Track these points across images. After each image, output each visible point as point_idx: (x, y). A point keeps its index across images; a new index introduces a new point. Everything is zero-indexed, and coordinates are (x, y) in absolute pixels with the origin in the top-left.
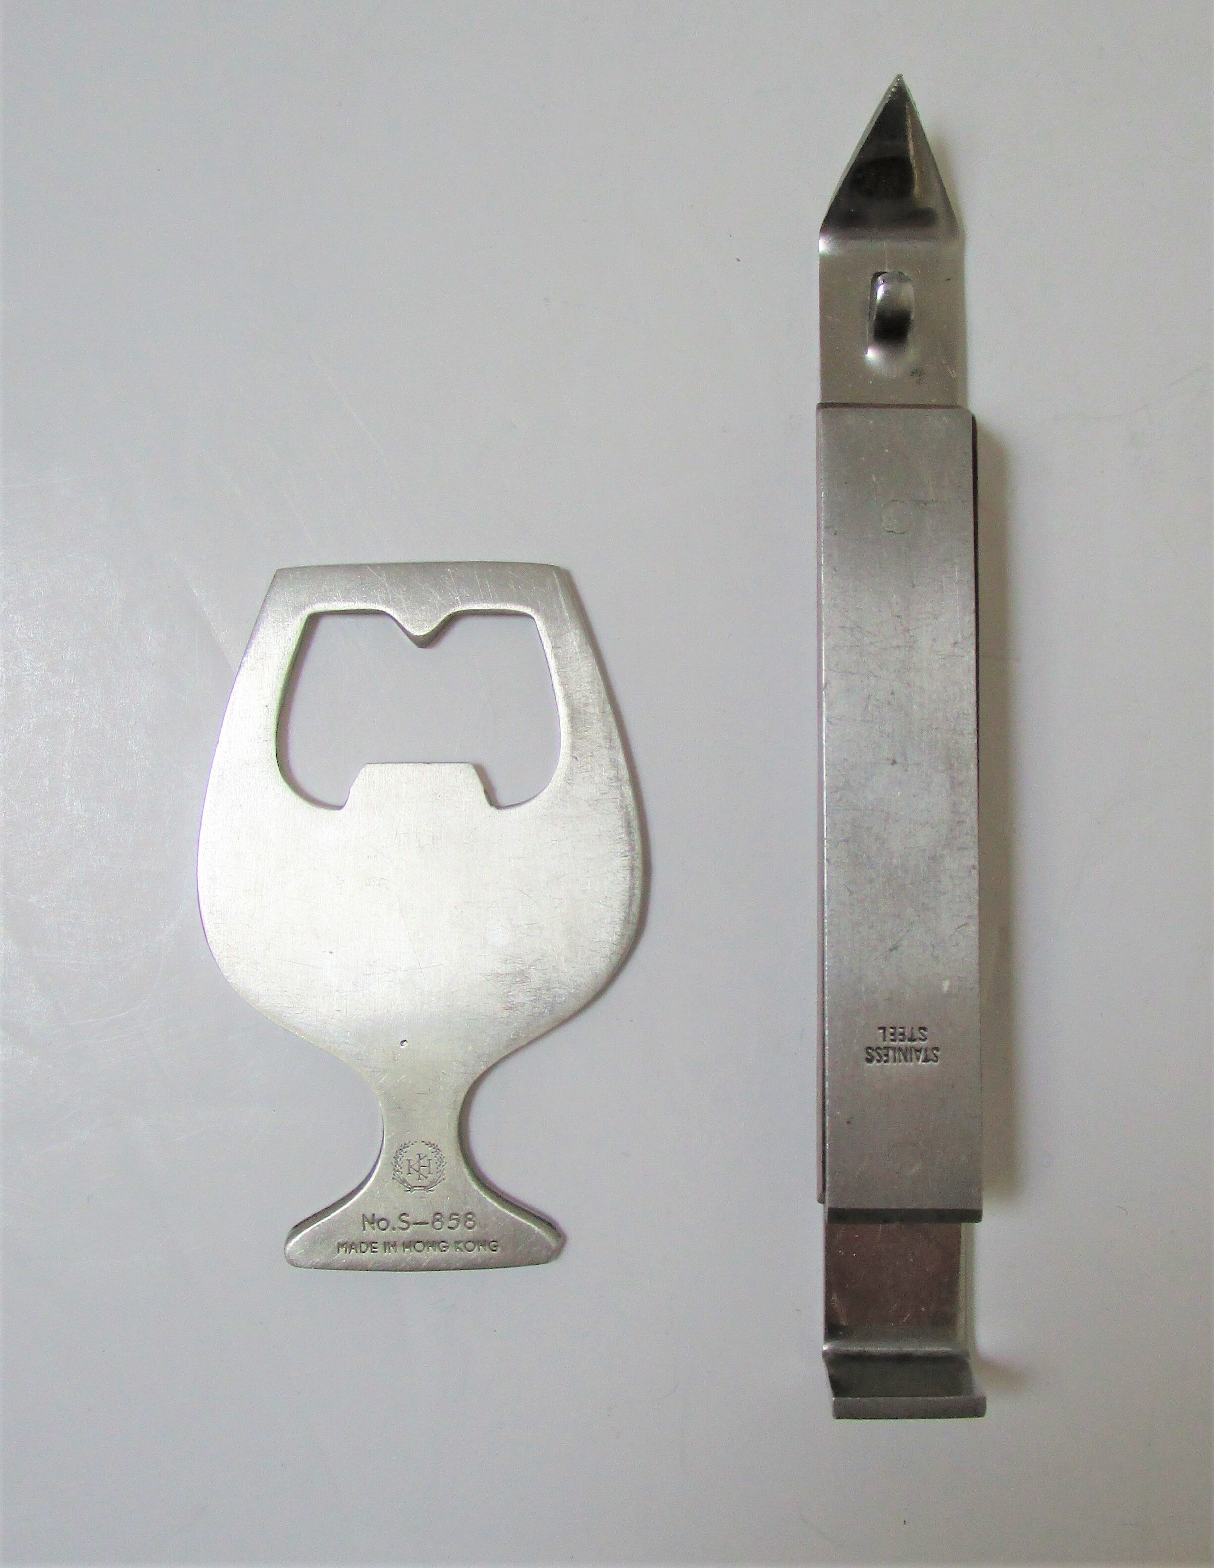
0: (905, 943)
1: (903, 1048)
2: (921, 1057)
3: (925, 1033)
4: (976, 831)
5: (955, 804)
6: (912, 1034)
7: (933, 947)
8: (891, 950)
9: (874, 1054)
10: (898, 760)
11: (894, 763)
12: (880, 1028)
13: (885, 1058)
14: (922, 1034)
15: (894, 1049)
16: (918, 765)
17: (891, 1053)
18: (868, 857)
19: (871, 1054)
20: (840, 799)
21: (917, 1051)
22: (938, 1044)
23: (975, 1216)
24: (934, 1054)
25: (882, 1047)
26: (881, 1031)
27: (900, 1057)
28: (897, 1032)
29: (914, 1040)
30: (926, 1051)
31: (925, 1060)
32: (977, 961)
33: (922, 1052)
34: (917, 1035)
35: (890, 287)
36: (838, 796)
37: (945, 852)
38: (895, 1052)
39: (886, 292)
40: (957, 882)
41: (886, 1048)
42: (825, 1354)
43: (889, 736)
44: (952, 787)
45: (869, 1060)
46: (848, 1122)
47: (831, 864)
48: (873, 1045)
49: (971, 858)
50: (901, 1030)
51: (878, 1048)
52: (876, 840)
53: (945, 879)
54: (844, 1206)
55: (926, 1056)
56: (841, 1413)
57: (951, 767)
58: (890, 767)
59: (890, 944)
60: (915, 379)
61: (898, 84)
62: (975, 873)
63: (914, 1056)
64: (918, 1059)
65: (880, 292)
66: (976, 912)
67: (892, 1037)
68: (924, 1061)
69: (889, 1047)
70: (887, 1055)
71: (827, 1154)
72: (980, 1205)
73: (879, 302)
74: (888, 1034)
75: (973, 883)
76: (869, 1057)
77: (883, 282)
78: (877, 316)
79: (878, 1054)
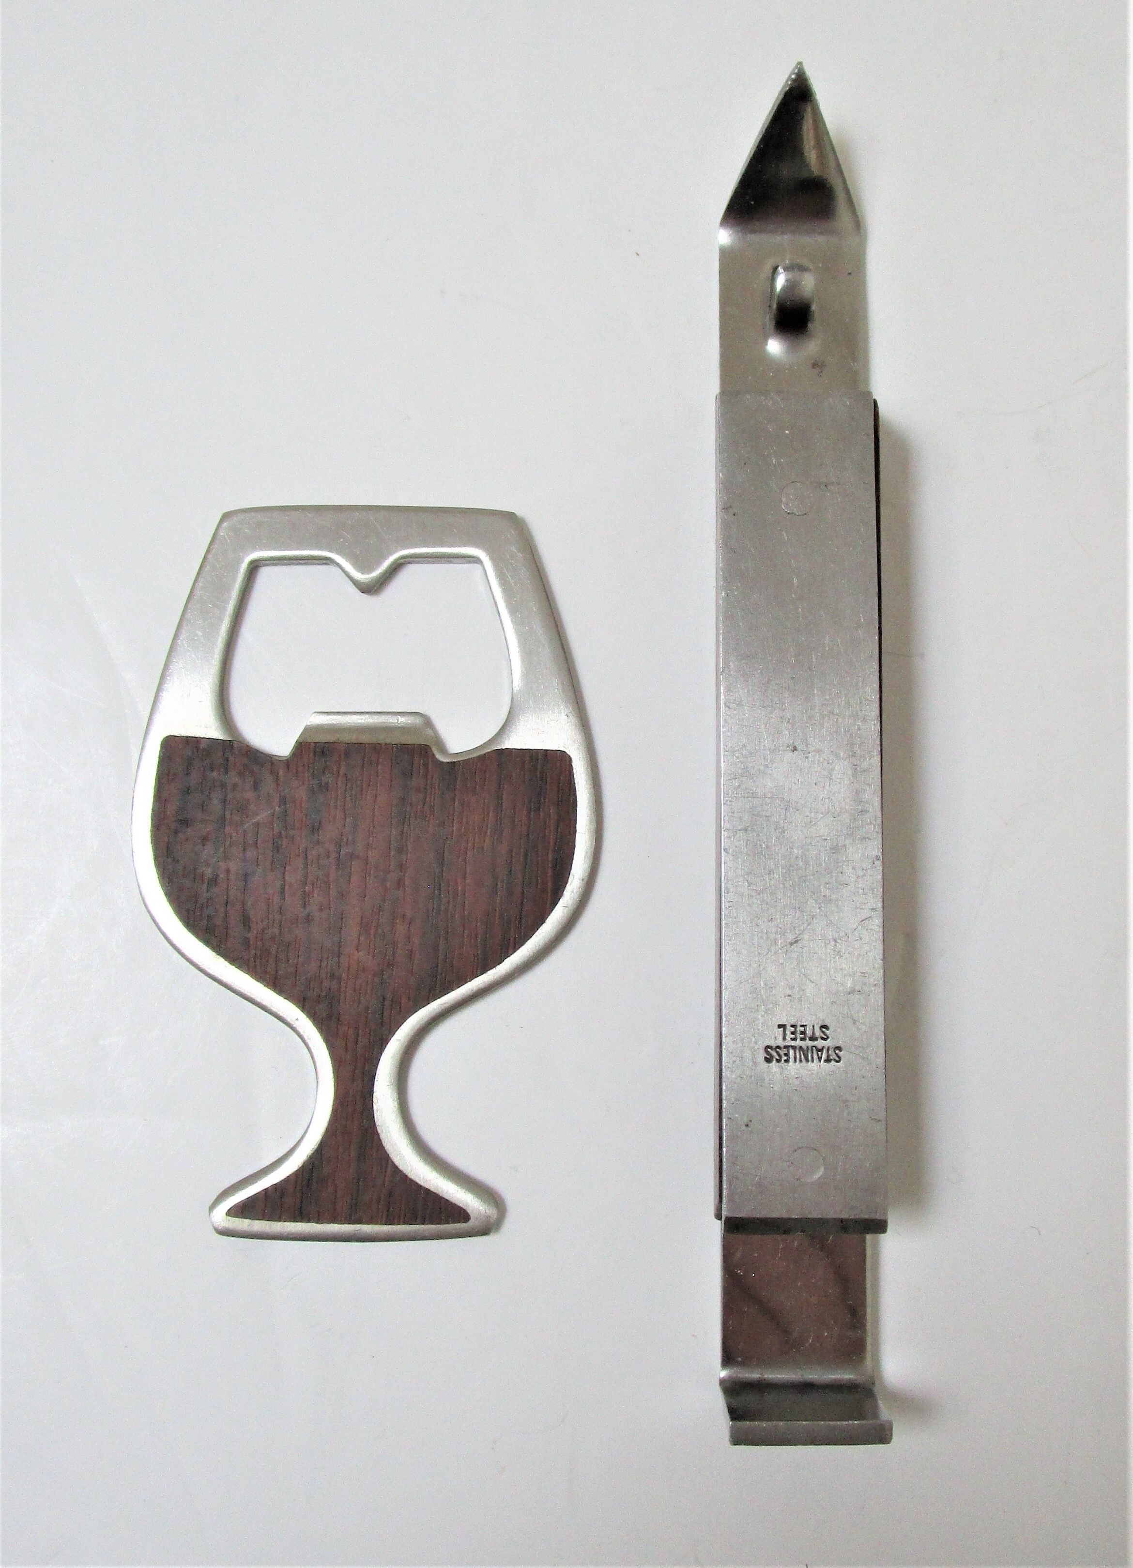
0: (806, 937)
1: (804, 1047)
2: (824, 1056)
3: (827, 1032)
4: (879, 821)
5: (857, 793)
6: (813, 1033)
7: (835, 941)
8: (791, 944)
9: (774, 1054)
10: (799, 748)
11: (795, 749)
12: (780, 1026)
13: (785, 1058)
14: (823, 1032)
15: (794, 1048)
16: (819, 751)
17: (791, 1052)
18: (767, 847)
19: (771, 1054)
20: (739, 787)
21: (818, 1050)
22: (840, 1044)
23: (879, 1226)
24: (836, 1054)
25: (782, 1046)
26: (782, 1029)
27: (800, 1056)
28: (799, 1031)
29: (816, 1039)
30: (828, 1050)
31: (828, 1060)
32: (881, 957)
33: (824, 1052)
34: (818, 1033)
35: (790, 276)
36: (736, 783)
37: (848, 842)
38: (795, 1051)
39: (787, 281)
40: (861, 873)
41: (786, 1047)
42: (722, 1382)
43: (789, 722)
44: (855, 775)
45: (768, 1060)
46: (747, 1126)
47: (728, 853)
48: (773, 1044)
49: (874, 848)
50: (802, 1029)
51: (778, 1047)
52: (775, 830)
53: (848, 870)
54: (742, 1214)
55: (828, 1056)
56: (738, 1439)
57: (854, 755)
58: (791, 754)
59: (791, 937)
60: (816, 371)
61: (798, 70)
62: (879, 864)
63: (815, 1056)
64: (820, 1059)
65: (781, 281)
66: (880, 905)
67: (793, 1036)
68: (826, 1061)
69: (789, 1046)
70: (786, 1055)
71: (724, 1160)
72: (885, 1214)
73: (778, 293)
74: (788, 1033)
75: (876, 875)
76: (768, 1057)
77: (783, 271)
78: (778, 304)
79: (777, 1052)
